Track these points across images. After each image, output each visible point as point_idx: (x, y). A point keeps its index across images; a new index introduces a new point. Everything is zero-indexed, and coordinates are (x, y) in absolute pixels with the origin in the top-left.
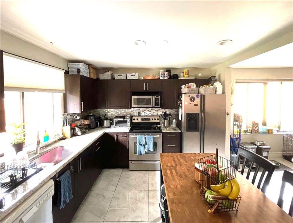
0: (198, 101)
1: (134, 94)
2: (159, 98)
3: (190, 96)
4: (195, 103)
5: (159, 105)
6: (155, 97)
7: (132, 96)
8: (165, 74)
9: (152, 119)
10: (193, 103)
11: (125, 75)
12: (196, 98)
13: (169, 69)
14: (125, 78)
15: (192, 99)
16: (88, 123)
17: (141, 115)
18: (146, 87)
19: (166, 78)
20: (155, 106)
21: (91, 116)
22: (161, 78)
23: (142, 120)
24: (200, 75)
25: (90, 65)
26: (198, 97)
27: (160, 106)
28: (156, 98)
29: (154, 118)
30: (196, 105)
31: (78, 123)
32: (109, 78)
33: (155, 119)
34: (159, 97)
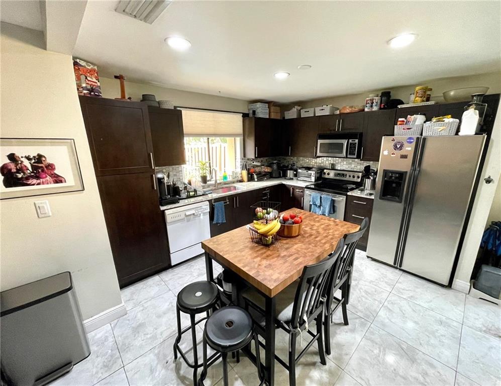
0: (410, 149)
1: (322, 137)
2: (356, 143)
3: (394, 140)
4: (403, 152)
5: (354, 154)
6: (350, 141)
7: (319, 140)
8: (374, 101)
9: (350, 176)
10: (399, 153)
11: (313, 109)
12: (406, 144)
13: (388, 91)
14: (312, 115)
15: (398, 146)
16: (270, 171)
17: (336, 168)
18: (338, 127)
19: (375, 108)
20: (348, 156)
21: (274, 163)
22: (366, 110)
23: (336, 175)
24: (452, 93)
25: (270, 103)
26: (411, 142)
27: (355, 156)
28: (351, 144)
29: (352, 174)
30: (404, 157)
31: (257, 169)
32: (295, 116)
33: (354, 177)
34: (357, 141)
